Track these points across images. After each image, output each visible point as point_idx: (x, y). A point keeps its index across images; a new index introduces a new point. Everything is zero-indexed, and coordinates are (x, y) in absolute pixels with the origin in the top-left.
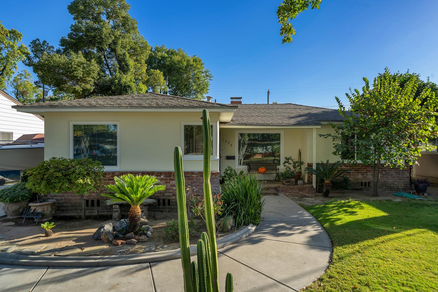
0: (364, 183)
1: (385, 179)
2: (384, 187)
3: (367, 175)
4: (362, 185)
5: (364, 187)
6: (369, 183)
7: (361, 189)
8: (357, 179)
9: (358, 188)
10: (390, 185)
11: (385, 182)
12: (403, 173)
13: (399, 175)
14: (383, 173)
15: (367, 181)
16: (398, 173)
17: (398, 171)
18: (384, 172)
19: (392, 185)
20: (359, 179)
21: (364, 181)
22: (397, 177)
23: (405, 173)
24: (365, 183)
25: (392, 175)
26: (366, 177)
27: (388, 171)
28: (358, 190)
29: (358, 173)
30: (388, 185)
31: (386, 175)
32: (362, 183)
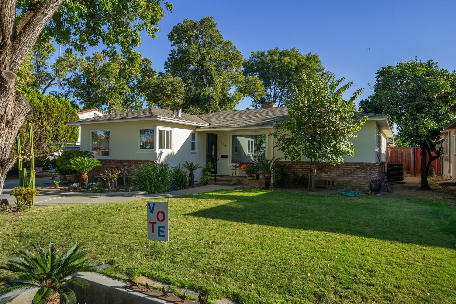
0: (327, 182)
1: (351, 179)
2: (349, 187)
3: (330, 173)
4: (326, 184)
5: (327, 185)
6: (333, 182)
7: (324, 188)
8: (320, 178)
9: (322, 186)
10: (355, 185)
11: (350, 181)
12: (370, 173)
13: (366, 175)
14: (347, 172)
15: (330, 180)
16: (364, 172)
17: (364, 170)
18: (349, 171)
19: (358, 185)
20: (322, 177)
21: (327, 179)
22: (364, 177)
23: (372, 173)
24: (329, 181)
25: (358, 174)
26: (329, 175)
27: (353, 171)
28: (322, 188)
29: (321, 171)
30: (353, 185)
31: (351, 174)
32: (325, 181)
